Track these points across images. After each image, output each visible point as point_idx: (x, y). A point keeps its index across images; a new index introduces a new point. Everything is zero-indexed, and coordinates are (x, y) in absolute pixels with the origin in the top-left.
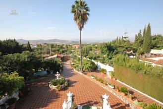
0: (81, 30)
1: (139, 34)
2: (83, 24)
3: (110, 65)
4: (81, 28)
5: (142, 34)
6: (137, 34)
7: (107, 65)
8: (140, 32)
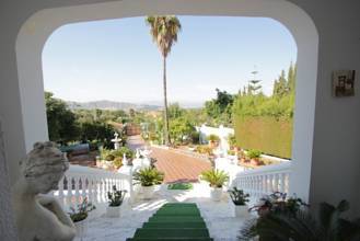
0: (165, 55)
1: (282, 79)
2: (170, 45)
3: (226, 126)
4: (166, 52)
5: (286, 77)
6: (278, 79)
7: (221, 126)
8: (283, 75)
